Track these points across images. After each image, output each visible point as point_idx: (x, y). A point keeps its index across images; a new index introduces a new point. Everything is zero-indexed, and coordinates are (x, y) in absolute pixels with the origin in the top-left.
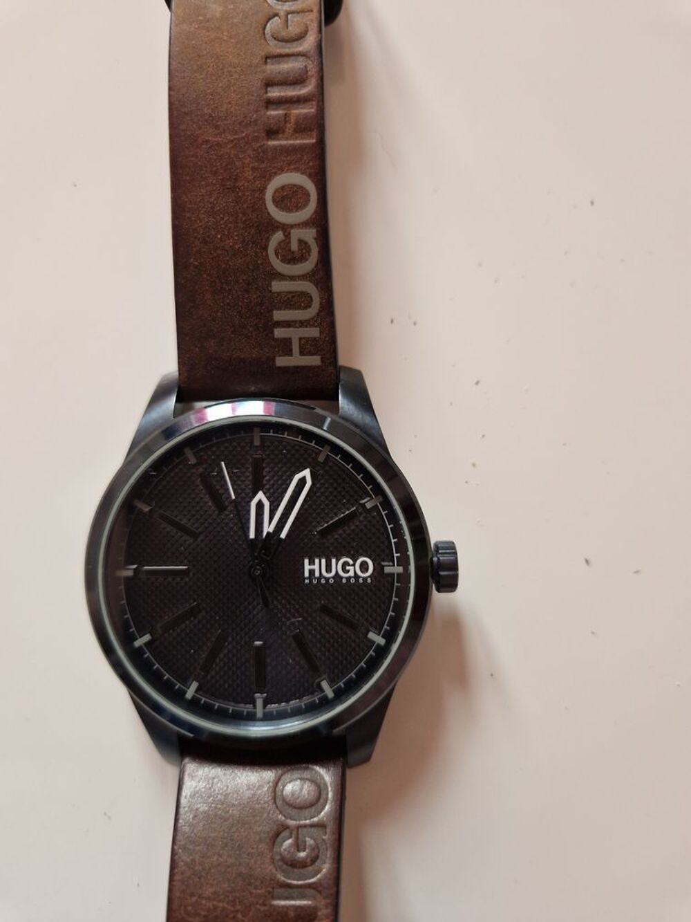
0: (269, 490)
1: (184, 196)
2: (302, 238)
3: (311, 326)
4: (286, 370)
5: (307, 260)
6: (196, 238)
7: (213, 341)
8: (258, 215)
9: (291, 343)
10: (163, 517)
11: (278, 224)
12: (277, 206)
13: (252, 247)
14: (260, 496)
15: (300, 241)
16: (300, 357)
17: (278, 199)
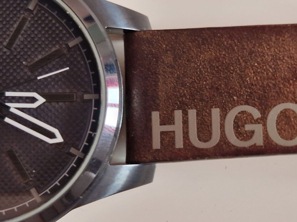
0: (47, 107)
1: (289, 35)
2: (255, 133)
3: (184, 141)
4: (149, 120)
5: (238, 138)
6: (255, 45)
7: (172, 59)
8: (274, 96)
9: (170, 124)
10: (24, 20)
11: (267, 113)
12: (281, 112)
13: (248, 92)
14: (41, 100)
15: (253, 132)
16: (159, 132)
17: (287, 113)
